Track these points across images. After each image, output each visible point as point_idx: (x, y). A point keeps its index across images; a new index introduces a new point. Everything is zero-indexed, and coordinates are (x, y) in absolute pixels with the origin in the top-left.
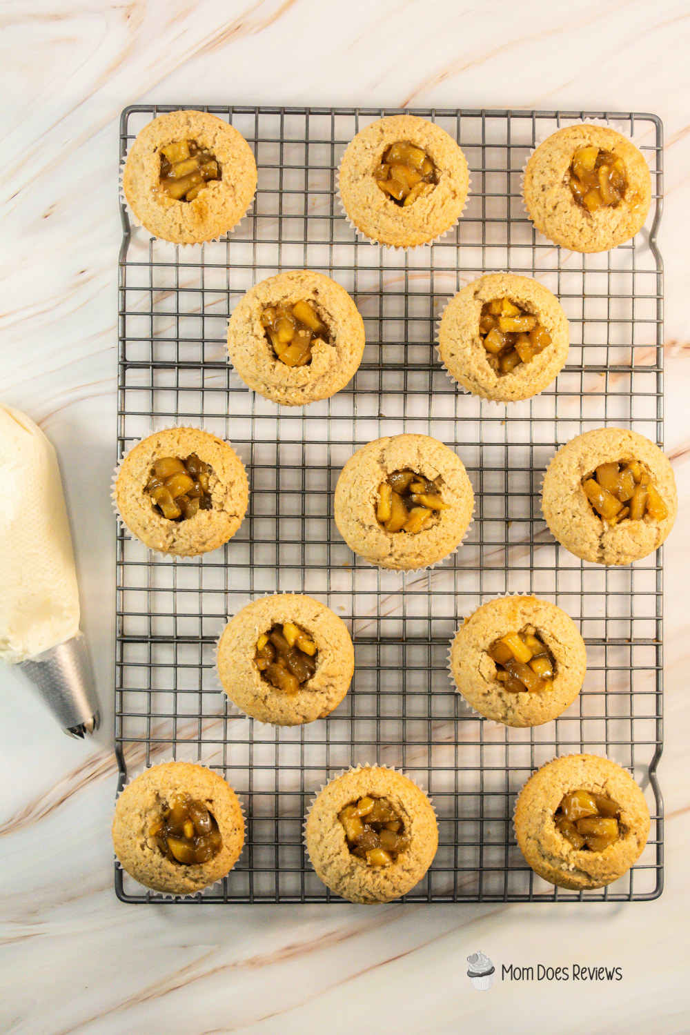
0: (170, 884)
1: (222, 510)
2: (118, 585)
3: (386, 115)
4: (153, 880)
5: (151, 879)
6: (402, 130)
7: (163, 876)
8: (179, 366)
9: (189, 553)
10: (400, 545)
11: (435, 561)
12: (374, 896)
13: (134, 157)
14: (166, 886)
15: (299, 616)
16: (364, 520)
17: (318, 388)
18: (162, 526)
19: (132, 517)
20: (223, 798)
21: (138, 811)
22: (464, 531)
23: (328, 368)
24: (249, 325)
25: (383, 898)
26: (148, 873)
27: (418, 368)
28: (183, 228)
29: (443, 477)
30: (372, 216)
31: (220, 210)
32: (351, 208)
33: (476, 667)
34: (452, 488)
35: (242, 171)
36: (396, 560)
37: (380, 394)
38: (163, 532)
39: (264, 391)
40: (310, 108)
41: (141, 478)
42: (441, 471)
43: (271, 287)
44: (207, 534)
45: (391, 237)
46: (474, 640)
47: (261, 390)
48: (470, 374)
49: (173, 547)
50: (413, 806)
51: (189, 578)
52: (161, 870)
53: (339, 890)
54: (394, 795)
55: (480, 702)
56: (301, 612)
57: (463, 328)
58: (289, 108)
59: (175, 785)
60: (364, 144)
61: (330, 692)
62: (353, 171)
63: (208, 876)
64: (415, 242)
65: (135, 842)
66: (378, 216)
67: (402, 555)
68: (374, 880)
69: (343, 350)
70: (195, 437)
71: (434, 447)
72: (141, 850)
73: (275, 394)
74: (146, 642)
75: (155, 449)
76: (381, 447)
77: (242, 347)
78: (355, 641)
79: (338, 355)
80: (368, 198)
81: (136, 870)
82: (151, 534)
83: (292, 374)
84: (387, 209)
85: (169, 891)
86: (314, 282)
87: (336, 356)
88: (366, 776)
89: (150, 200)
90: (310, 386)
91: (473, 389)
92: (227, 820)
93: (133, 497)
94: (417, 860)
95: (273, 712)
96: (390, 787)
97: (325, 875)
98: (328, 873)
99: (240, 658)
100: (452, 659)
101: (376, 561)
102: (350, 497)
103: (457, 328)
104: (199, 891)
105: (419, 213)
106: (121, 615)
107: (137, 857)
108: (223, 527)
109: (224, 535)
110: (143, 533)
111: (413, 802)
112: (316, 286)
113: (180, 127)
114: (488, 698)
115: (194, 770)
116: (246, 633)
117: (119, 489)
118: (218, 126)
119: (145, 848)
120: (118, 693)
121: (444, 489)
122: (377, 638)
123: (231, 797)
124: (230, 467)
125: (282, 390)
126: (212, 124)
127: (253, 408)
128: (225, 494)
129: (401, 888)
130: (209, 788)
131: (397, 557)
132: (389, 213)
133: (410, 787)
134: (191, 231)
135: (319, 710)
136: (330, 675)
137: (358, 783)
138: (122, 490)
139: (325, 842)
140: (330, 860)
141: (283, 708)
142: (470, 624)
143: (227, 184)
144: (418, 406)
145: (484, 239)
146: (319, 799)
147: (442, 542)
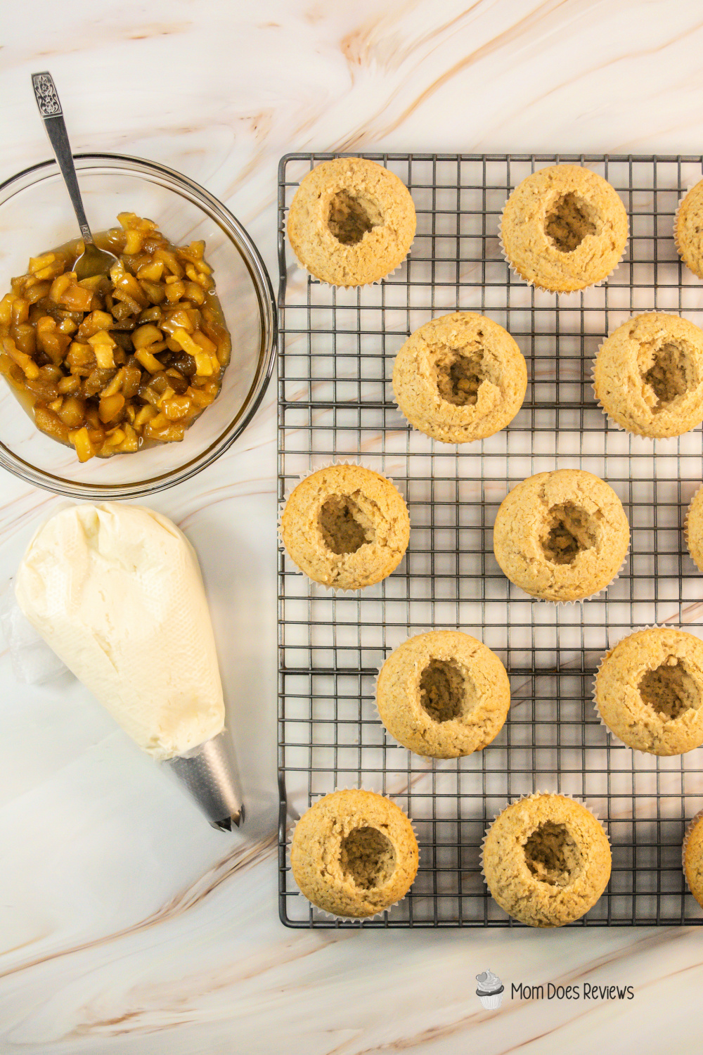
0: (350, 908)
1: (386, 545)
2: (279, 619)
3: (561, 161)
4: (334, 905)
5: (332, 904)
6: (570, 179)
7: (344, 900)
8: (336, 405)
9: (352, 586)
10: (561, 577)
11: (592, 593)
12: (549, 920)
13: (299, 203)
14: (346, 910)
15: (457, 652)
16: (526, 552)
17: (482, 426)
18: (327, 559)
19: (297, 551)
20: (397, 823)
21: (317, 838)
22: (620, 564)
23: (492, 407)
24: (415, 364)
25: (557, 922)
26: (329, 899)
27: (569, 406)
28: (347, 270)
29: (603, 512)
30: (532, 260)
31: (383, 254)
32: (512, 250)
33: (621, 700)
34: (611, 522)
35: (404, 216)
36: (556, 591)
37: (533, 431)
38: (328, 565)
39: (428, 430)
40: (461, 155)
41: (308, 513)
42: (601, 505)
43: (437, 328)
44: (371, 568)
45: (548, 281)
46: (619, 673)
47: (425, 428)
48: (625, 411)
49: (337, 580)
50: (591, 834)
51: (347, 612)
52: (342, 895)
53: (514, 912)
54: (573, 823)
55: (626, 734)
56: (458, 648)
57: (620, 365)
58: (441, 155)
59: (352, 811)
60: (532, 189)
61: (488, 726)
62: (518, 214)
63: (387, 899)
64: (571, 287)
65: (316, 869)
66: (538, 260)
67: (562, 587)
68: (550, 904)
69: (507, 391)
70: (360, 474)
71: (593, 482)
72: (321, 877)
73: (439, 432)
74: (307, 674)
75: (321, 485)
76: (541, 482)
77: (408, 386)
78: (510, 672)
79: (502, 396)
80: (530, 241)
81: (317, 895)
82: (317, 567)
83: (456, 413)
84: (549, 254)
85: (350, 915)
86: (479, 324)
87: (500, 396)
88: (546, 802)
89: (315, 244)
90: (473, 425)
91: (628, 426)
92: (402, 843)
93: (300, 532)
94: (592, 887)
95: (431, 746)
96: (569, 815)
97: (501, 896)
98: (504, 895)
99: (400, 693)
100: (597, 692)
101: (535, 593)
102: (512, 530)
103: (613, 366)
104: (377, 914)
105: (578, 260)
106: (282, 647)
107: (317, 883)
108: (386, 561)
109: (387, 569)
110: (307, 566)
111: (590, 830)
112: (481, 328)
113: (344, 173)
114: (635, 729)
115: (368, 797)
116: (406, 669)
117: (286, 524)
118: (380, 172)
119: (326, 874)
120: (280, 723)
121: (603, 523)
122: (531, 669)
123: (405, 821)
124: (393, 503)
125: (446, 429)
126: (375, 170)
127: (408, 445)
128: (389, 530)
129: (575, 913)
130: (383, 814)
131: (557, 589)
132: (549, 258)
133: (587, 816)
134: (354, 274)
135: (477, 744)
136: (488, 709)
137: (538, 809)
138: (288, 523)
139: (504, 865)
140: (508, 882)
141: (441, 742)
142: (613, 658)
143: (390, 229)
144: (569, 442)
145: (631, 280)
146: (497, 823)
147: (600, 574)
